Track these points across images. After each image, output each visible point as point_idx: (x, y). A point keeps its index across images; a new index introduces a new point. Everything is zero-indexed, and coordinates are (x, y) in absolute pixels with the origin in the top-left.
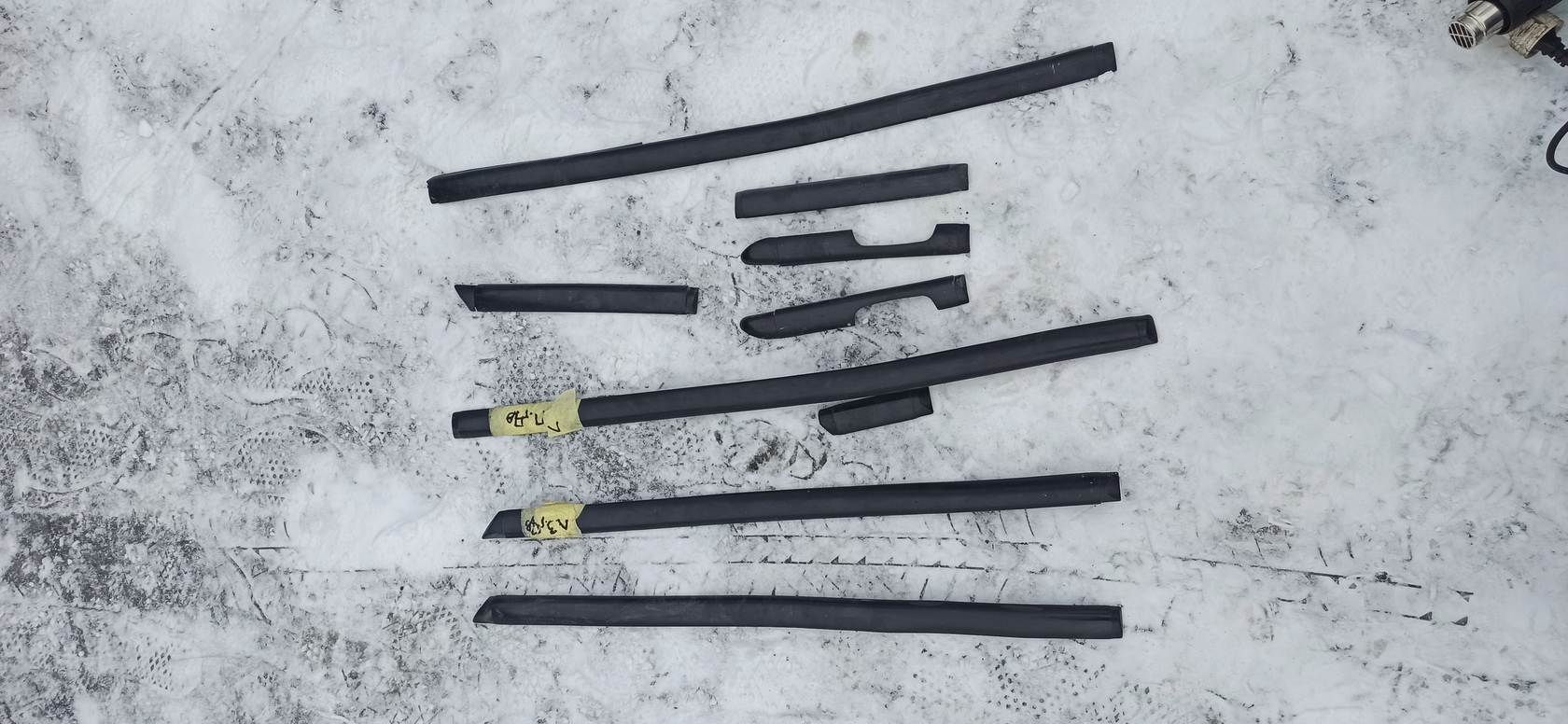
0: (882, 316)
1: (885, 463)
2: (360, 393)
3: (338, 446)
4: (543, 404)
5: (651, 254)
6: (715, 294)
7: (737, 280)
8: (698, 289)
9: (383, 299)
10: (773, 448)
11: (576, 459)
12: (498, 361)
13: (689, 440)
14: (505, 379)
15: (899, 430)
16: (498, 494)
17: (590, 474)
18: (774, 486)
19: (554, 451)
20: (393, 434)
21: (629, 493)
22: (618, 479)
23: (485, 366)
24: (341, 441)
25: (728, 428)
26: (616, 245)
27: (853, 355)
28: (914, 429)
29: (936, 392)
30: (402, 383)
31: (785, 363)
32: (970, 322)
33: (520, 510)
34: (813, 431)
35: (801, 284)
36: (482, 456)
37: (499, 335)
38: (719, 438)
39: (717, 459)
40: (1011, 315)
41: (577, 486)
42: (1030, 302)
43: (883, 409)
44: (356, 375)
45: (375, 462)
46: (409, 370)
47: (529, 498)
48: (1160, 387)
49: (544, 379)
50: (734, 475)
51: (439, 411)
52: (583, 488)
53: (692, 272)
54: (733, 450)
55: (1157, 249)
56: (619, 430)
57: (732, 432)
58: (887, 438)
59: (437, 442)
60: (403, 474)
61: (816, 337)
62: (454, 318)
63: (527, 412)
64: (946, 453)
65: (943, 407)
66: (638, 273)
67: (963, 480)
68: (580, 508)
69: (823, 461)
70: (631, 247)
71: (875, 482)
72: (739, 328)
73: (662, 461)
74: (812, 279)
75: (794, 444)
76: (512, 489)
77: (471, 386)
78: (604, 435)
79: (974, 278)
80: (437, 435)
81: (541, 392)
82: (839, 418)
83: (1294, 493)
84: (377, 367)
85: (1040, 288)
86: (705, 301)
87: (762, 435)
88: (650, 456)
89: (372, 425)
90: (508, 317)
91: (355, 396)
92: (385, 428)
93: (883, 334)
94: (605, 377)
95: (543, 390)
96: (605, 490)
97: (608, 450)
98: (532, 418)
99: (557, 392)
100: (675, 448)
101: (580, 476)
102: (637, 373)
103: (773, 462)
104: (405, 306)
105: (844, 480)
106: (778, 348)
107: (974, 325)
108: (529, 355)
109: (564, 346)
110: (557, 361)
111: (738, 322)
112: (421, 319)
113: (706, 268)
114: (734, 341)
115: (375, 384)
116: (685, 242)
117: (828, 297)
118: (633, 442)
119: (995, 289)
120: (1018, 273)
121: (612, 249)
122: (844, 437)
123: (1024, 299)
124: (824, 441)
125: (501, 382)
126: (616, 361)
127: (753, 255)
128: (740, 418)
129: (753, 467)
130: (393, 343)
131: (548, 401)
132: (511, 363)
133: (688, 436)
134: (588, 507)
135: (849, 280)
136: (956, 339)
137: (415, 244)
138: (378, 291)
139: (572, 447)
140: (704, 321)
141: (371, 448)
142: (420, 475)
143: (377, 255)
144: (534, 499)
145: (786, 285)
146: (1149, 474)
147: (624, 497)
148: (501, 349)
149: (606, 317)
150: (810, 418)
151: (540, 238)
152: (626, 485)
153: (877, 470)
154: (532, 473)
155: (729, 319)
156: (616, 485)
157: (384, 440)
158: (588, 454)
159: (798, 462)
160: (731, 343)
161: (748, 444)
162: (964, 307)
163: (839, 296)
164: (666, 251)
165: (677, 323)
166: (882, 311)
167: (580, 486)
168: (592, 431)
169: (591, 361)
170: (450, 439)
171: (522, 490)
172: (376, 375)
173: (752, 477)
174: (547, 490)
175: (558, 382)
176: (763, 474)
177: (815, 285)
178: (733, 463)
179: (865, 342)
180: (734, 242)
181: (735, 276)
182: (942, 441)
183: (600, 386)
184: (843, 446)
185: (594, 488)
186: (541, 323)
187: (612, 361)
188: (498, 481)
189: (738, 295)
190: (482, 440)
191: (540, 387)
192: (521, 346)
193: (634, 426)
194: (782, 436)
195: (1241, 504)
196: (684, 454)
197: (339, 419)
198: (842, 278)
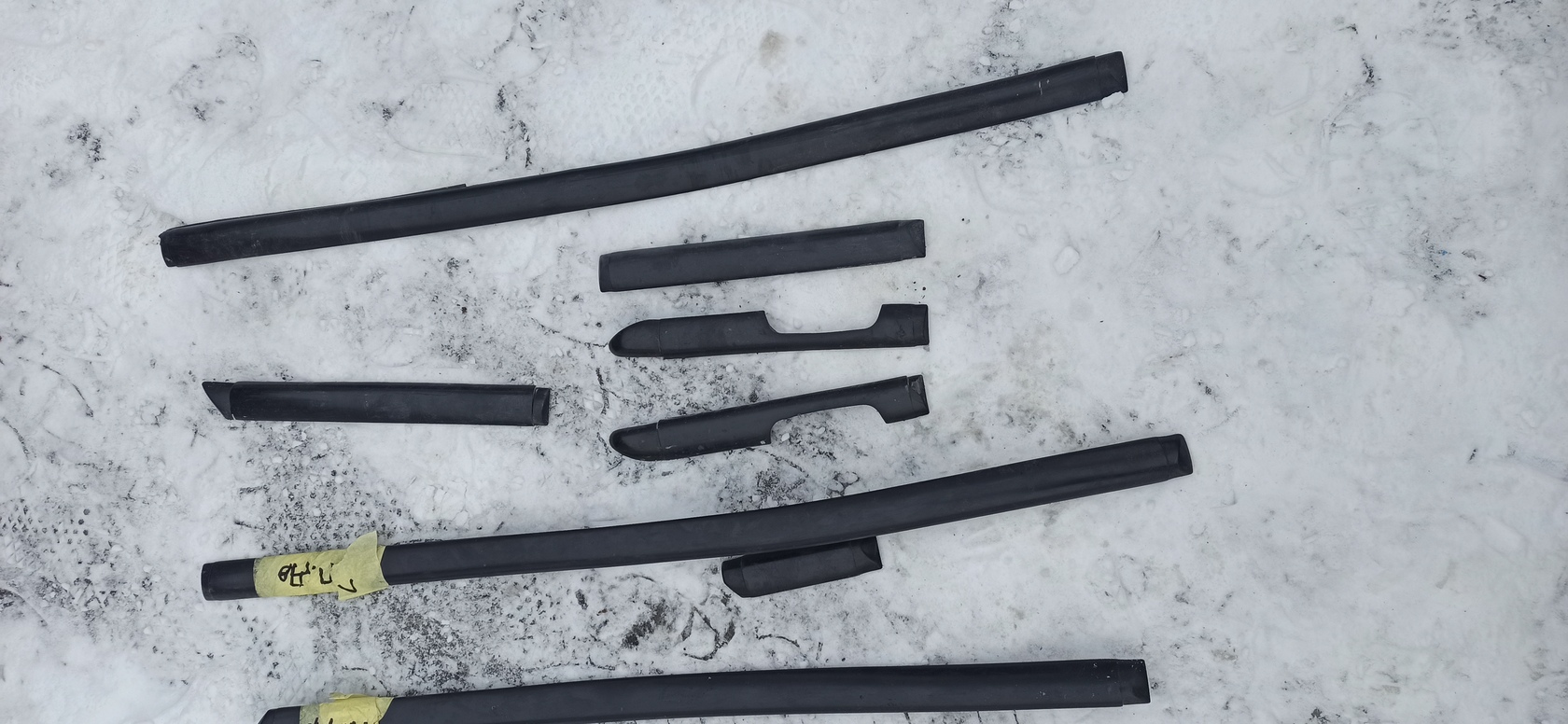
0: (808, 430)
1: (817, 637)
2: (70, 535)
3: (40, 612)
4: (331, 552)
5: (482, 340)
6: (574, 397)
7: (604, 378)
8: (549, 390)
9: (101, 401)
10: (660, 613)
11: (380, 630)
12: (267, 490)
13: (540, 603)
14: (277, 515)
15: (834, 590)
16: (270, 678)
17: (401, 652)
18: (661, 669)
19: (349, 618)
20: (118, 595)
21: (457, 678)
22: (441, 658)
23: (248, 497)
24: (44, 604)
25: (595, 586)
26: (433, 328)
27: (768, 484)
28: (857, 589)
29: (885, 543)
30: (131, 521)
31: (674, 495)
32: (931, 438)
33: (298, 709)
34: (715, 591)
35: (695, 384)
36: (245, 626)
37: (268, 453)
38: (582, 600)
39: (579, 630)
40: (988, 431)
41: (382, 668)
42: (1014, 413)
43: (811, 563)
44: (63, 509)
45: (93, 634)
46: (139, 503)
47: (314, 684)
48: (1197, 536)
49: (334, 515)
50: (605, 653)
51: (183, 561)
52: (392, 671)
53: (540, 366)
54: (603, 617)
55: (1188, 342)
56: (441, 589)
57: (601, 592)
58: (818, 602)
59: (181, 604)
60: (134, 651)
61: (718, 459)
62: (203, 429)
63: (308, 565)
64: (900, 624)
65: (895, 560)
66: (465, 367)
67: (924, 662)
68: (385, 704)
69: (730, 634)
70: (454, 330)
71: (803, 665)
72: (608, 445)
73: (503, 633)
74: (710, 377)
75: (688, 610)
76: (290, 672)
77: (228, 526)
78: (420, 596)
79: (935, 379)
80: (182, 595)
81: (330, 534)
82: (751, 575)
83: (1386, 687)
84: (93, 498)
85: (1028, 395)
86: (559, 406)
87: (643, 596)
88: (485, 626)
89: (88, 582)
90: (281, 427)
91: (63, 540)
92: (108, 585)
93: (810, 455)
94: (419, 515)
95: (332, 531)
96: (422, 674)
97: (425, 617)
98: (315, 574)
99: (352, 535)
100: (521, 615)
101: (387, 654)
102: (464, 509)
103: (659, 635)
104: (131, 413)
105: (759, 661)
106: (664, 474)
107: (937, 444)
108: (313, 481)
109: (363, 468)
110: (352, 490)
111: (606, 436)
112: (156, 431)
113: (560, 361)
114: (601, 463)
115: (93, 522)
116: (531, 324)
117: (732, 404)
118: (461, 607)
119: (965, 394)
120: (996, 373)
121: (427, 333)
122: (757, 600)
123: (1005, 410)
124: (731, 605)
125: (272, 521)
126: (435, 492)
127: (627, 344)
128: (610, 574)
129: (631, 641)
130: (116, 464)
131: (339, 547)
132: (286, 493)
133: (539, 597)
134: (397, 701)
135: (761, 379)
136: (912, 465)
137: (145, 323)
138: (94, 390)
139: (374, 612)
140: (559, 435)
141: (87, 614)
142: (158, 653)
143: (90, 340)
144: (321, 686)
145: (673, 385)
146: (1185, 658)
147: (449, 684)
148: (271, 473)
149: (419, 429)
150: (709, 572)
151: (323, 318)
152: (452, 666)
153: (804, 646)
154: (318, 649)
155: (593, 432)
156: (437, 668)
157: (106, 603)
158: (397, 622)
159: (694, 636)
160: (597, 466)
161: (623, 608)
162: (923, 420)
163: (748, 402)
164: (503, 336)
165: (520, 438)
166: (808, 424)
167: (387, 668)
168: (402, 591)
169: (399, 491)
170: (200, 602)
171: (304, 673)
172: (93, 510)
173: (630, 655)
174: (339, 674)
175: (353, 520)
176: (645, 652)
177: (714, 386)
178: (603, 636)
179: (785, 466)
180: (599, 325)
181: (601, 373)
182: (894, 607)
183: (413, 526)
184: (757, 613)
185: (406, 672)
186: (328, 436)
187: (429, 491)
188: (271, 660)
189: (605, 398)
190: (246, 603)
191: (328, 527)
192: (299, 469)
193: (461, 583)
194: (671, 598)
195: (1313, 701)
196: (533, 623)
197: (41, 573)
198: (751, 376)
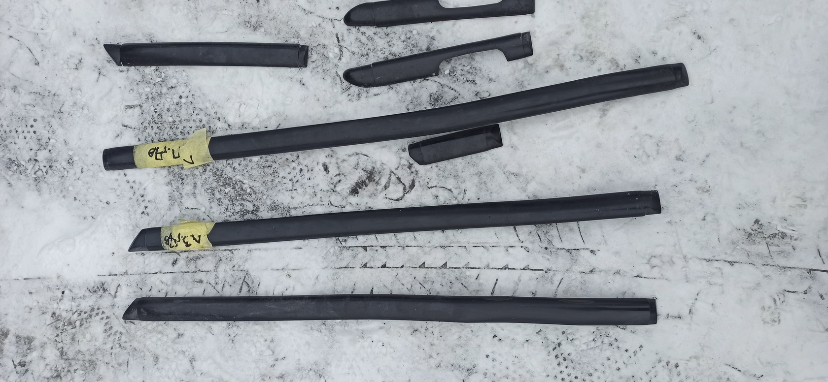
0: (460, 67)
1: (463, 186)
2: (26, 134)
3: (8, 178)
4: (179, 141)
5: (268, 18)
6: (322, 51)
7: (340, 39)
8: (308, 47)
9: (44, 56)
10: (371, 176)
11: (207, 186)
12: (141, 107)
13: (301, 170)
14: (147, 121)
15: (474, 160)
16: (143, 215)
17: (220, 199)
18: (372, 206)
19: (190, 180)
20: (54, 168)
21: (252, 213)
22: (243, 202)
23: (130, 111)
24: (10, 173)
25: (334, 160)
26: (239, 10)
27: (436, 100)
28: (488, 159)
29: (505, 128)
30: (61, 126)
31: (381, 107)
32: (534, 70)
33: (160, 228)
34: (404, 162)
35: (394, 42)
36: (129, 185)
37: (142, 85)
38: (326, 168)
39: (324, 185)
40: (567, 65)
41: (209, 208)
42: (583, 54)
43: (462, 143)
44: (22, 119)
45: (39, 191)
46: (66, 115)
47: (169, 218)
48: (690, 122)
49: (180, 121)
50: (339, 198)
51: (92, 148)
52: (214, 210)
53: (303, 33)
54: (338, 178)
55: (688, 9)
56: (243, 163)
57: (337, 163)
58: (464, 167)
59: (91, 173)
60: (63, 200)
61: (407, 85)
62: (104, 71)
63: (165, 148)
64: (512, 178)
65: (511, 140)
66: (258, 33)
67: (527, 199)
68: (211, 226)
69: (412, 186)
70: (252, 13)
71: (455, 202)
72: (342, 78)
73: (279, 187)
74: (403, 38)
75: (388, 173)
76: (154, 211)
77: (118, 128)
78: (231, 167)
79: (537, 34)
80: (91, 168)
81: (178, 132)
82: (425, 151)
83: (799, 206)
84: (39, 112)
85: (592, 43)
86: (313, 56)
87: (362, 166)
88: (269, 183)
89: (36, 160)
90: (149, 70)
91: (21, 136)
92: (47, 162)
93: (461, 82)
94: (231, 119)
95: (179, 130)
96: (232, 211)
97: (234, 179)
98: (170, 153)
99: (191, 132)
100: (290, 177)
101: (211, 200)
102: (257, 116)
103: (371, 187)
104: (62, 62)
105: (428, 200)
106: (375, 95)
107: (537, 73)
108: (168, 102)
109: (197, 94)
110: (191, 107)
111: (341, 74)
112: (76, 73)
113: (315, 29)
114: (338, 89)
115: (38, 126)
116: (297, 8)
117: (416, 52)
118: (255, 172)
119: (554, 43)
120: (573, 31)
121: (236, 14)
122: (429, 166)
123: (578, 52)
124: (413, 170)
125: (145, 124)
126: (240, 106)
127: (353, 17)
128: (343, 151)
129: (354, 191)
130: (53, 92)
131: (183, 139)
132: (152, 109)
133: (300, 167)
134: (217, 225)
135: (433, 38)
136: (521, 84)
137: (70, 10)
138: (39, 50)
139: (204, 176)
140: (313, 73)
141: (36, 179)
142: (77, 201)
143: (37, 20)
144: (173, 219)
145: (381, 43)
146: (680, 192)
147: (248, 217)
148: (144, 97)
149: (231, 69)
150: (401, 151)
151: (175, 5)
152: (250, 207)
153: (455, 192)
154: (171, 198)
155: (334, 71)
156: (241, 207)
157: (47, 172)
158: (218, 182)
159: (392, 188)
160: (336, 90)
161: (350, 173)
162: (529, 59)
163: (425, 51)
164: (281, 16)
165: (291, 75)
166: (460, 63)
167: (211, 208)
168: (221, 164)
169: (219, 107)
170: (102, 171)
171: (163, 212)
172: (39, 119)
173: (354, 199)
174: (184, 212)
175: (192, 124)
176: (363, 197)
177: (405, 43)
178: (338, 189)
179: (446, 89)
180: (337, 8)
181: (339, 36)
182: (509, 168)
183: (227, 126)
184: (428, 174)
185: (223, 210)
186: (177, 75)
187: (237, 105)
188: (143, 205)
189: (341, 51)
190: (129, 172)
191: (177, 128)
192: (160, 95)
193: (255, 159)
194: (378, 166)
195: (755, 215)
196: (297, 181)
197: (8, 155)
198: (427, 37)
